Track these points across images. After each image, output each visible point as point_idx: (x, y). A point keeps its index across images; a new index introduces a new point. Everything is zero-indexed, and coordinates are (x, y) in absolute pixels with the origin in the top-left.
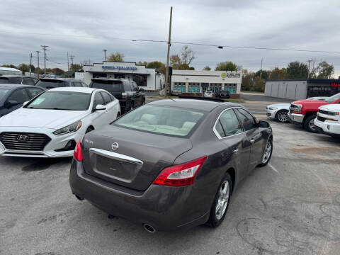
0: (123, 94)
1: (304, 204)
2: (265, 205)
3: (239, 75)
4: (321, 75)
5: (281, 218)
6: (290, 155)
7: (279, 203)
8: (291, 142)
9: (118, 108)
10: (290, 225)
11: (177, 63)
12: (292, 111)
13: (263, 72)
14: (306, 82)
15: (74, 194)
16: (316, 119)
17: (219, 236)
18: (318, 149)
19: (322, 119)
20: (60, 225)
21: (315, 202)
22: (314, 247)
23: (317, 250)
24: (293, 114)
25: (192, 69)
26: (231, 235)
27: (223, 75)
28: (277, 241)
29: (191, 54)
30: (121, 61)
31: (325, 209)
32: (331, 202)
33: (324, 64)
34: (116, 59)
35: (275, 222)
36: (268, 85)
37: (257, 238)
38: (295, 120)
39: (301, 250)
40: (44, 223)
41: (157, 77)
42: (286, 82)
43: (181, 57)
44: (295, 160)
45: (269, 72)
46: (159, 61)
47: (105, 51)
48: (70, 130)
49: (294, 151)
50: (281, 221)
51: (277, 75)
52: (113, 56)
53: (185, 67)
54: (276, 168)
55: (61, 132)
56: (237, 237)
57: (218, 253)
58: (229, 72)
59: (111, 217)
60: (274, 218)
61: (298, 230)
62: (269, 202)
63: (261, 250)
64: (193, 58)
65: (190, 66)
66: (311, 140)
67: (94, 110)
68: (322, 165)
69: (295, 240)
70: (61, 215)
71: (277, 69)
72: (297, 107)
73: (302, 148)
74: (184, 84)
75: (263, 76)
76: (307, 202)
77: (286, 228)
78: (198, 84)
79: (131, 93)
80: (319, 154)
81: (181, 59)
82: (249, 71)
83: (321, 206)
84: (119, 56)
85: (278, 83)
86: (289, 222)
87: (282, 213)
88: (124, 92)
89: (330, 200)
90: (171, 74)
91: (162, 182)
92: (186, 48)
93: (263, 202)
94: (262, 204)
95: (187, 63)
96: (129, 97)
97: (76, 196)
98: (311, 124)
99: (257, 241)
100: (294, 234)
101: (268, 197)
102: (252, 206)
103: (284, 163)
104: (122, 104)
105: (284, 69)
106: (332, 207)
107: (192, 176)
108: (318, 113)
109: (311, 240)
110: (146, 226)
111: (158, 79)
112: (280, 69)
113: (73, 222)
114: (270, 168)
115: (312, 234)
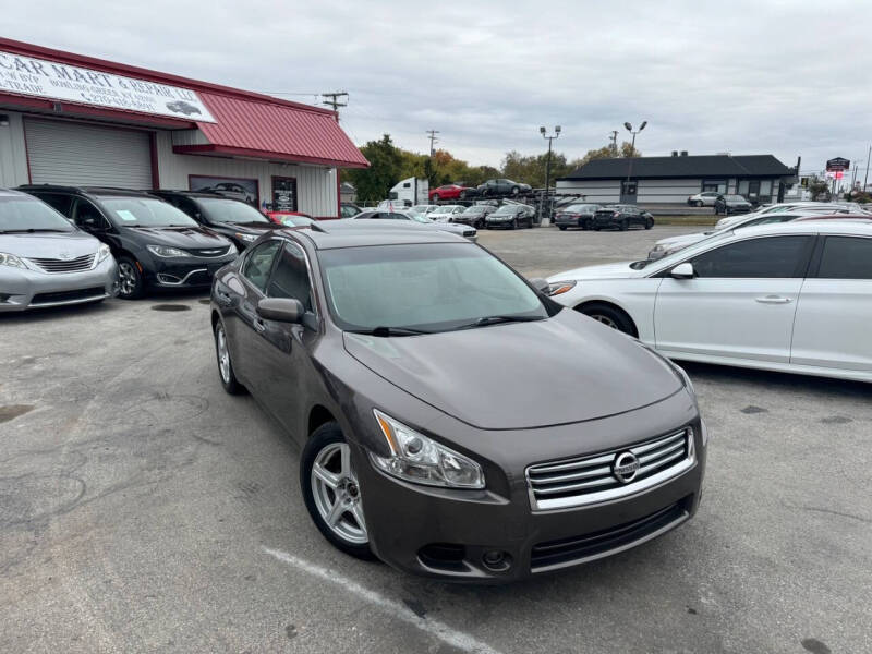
2: (199, 439)
5: (157, 435)
7: (178, 456)
10: (138, 434)
21: (100, 496)
31: (73, 490)
60: (168, 431)
61: (122, 434)
62: (198, 449)
77: (141, 428)
86: (141, 437)
87: (159, 441)
99: (169, 401)
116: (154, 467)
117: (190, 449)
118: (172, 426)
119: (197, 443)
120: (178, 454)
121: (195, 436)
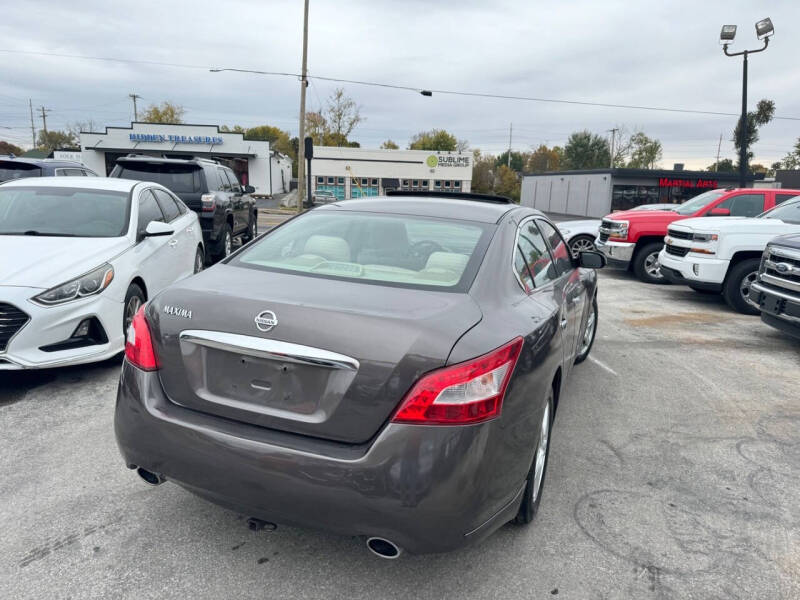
0: (204, 198)
1: (701, 444)
2: (618, 454)
3: (466, 160)
4: (635, 163)
5: (666, 483)
6: (627, 334)
7: (647, 445)
8: (616, 305)
9: (196, 234)
10: (690, 498)
11: (320, 130)
12: (605, 237)
13: (514, 156)
14: (608, 176)
15: (133, 467)
16: (663, 253)
17: (543, 544)
18: (679, 318)
19: (681, 252)
20: (93, 562)
21: (721, 439)
22: (764, 548)
23: (773, 555)
24: (609, 243)
25: (356, 145)
26: (571, 540)
27: (431, 162)
28: (681, 545)
29: (353, 109)
30: (177, 124)
31: (750, 452)
32: (755, 435)
33: (641, 139)
34: (163, 117)
35: (656, 495)
36: (528, 183)
37: (632, 540)
38: (615, 255)
39: (739, 557)
40: (39, 563)
41: (274, 161)
42: (567, 178)
43: (328, 117)
44: (643, 345)
45: (526, 156)
46: (272, 126)
47: (134, 97)
48: (84, 291)
49: (632, 324)
50: (667, 493)
51: (545, 163)
52: (156, 111)
53: (339, 140)
54: (611, 365)
55: (56, 296)
56: (587, 545)
57: (555, 592)
58: (444, 154)
59: (255, 524)
60: (650, 484)
61: (714, 509)
62: (625, 445)
63: (654, 570)
64: (357, 120)
65: (350, 139)
66: (657, 299)
67: (142, 236)
68: (704, 353)
69: (719, 537)
70: (90, 531)
71: (543, 148)
72: (617, 226)
73: (645, 316)
74: (342, 180)
75: (514, 164)
76: (706, 440)
77: (686, 508)
78: (375, 181)
79: (225, 197)
80: (685, 328)
81: (329, 123)
82: (483, 154)
83: (738, 446)
84: (170, 111)
85: (549, 179)
86: (687, 491)
87: (664, 472)
88: (207, 192)
89: (752, 431)
90: (309, 155)
91: (420, 415)
92: (340, 95)
93: (612, 449)
94: (612, 453)
95: (343, 131)
96: (220, 208)
97: (142, 473)
98: (649, 264)
99: (637, 549)
100: (708, 519)
101: (618, 435)
102: (589, 459)
103: (622, 352)
104: (205, 223)
105: (557, 149)
106: (762, 447)
107: (494, 392)
108: (667, 238)
109: (751, 530)
110: (374, 544)
111: (276, 168)
112: (550, 148)
113: (133, 549)
114: (597, 365)
115: (748, 516)
116: (672, 444)
117: (632, 448)
118: (644, 489)
119: (623, 451)
120: (648, 448)
121: (622, 461)
